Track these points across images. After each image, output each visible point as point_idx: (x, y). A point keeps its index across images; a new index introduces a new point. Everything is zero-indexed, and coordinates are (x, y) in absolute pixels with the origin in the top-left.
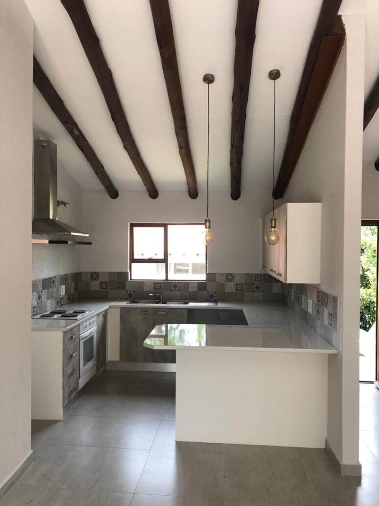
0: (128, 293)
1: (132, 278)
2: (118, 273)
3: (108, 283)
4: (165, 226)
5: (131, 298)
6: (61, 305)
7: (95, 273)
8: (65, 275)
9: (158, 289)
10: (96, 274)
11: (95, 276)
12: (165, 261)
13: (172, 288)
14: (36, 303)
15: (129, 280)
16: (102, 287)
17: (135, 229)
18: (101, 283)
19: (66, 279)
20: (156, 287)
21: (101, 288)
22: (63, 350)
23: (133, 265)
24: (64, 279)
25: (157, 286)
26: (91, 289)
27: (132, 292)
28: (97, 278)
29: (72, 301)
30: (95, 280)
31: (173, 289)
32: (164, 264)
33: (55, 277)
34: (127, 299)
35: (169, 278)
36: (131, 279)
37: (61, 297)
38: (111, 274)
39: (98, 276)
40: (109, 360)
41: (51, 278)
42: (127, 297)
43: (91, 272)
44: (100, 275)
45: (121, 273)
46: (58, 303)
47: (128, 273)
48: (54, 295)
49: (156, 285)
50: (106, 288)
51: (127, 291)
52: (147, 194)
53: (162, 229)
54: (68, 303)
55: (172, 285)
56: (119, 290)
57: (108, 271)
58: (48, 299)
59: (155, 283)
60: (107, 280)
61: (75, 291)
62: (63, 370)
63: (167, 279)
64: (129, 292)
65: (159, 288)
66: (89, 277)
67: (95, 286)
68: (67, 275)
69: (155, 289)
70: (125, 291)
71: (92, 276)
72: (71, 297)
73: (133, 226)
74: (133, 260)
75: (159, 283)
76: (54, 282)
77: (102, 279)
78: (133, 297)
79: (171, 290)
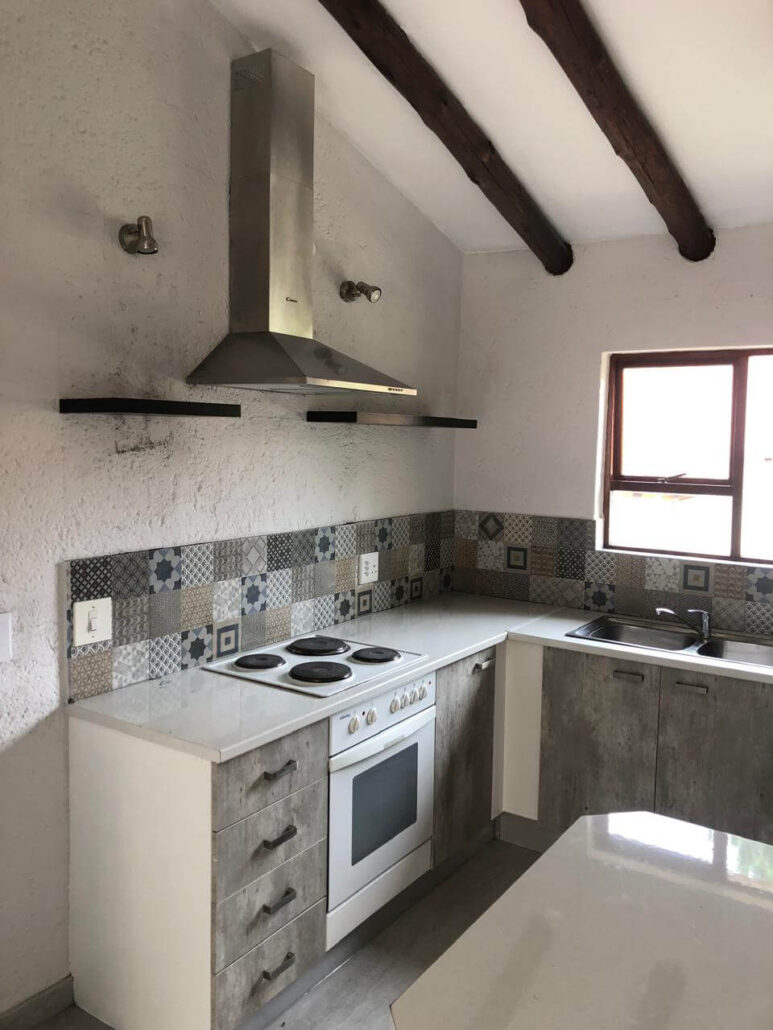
0: (591, 592)
1: (612, 541)
2: (561, 520)
3: (529, 551)
4: (737, 359)
5: (602, 608)
6: (360, 614)
7: (492, 516)
8: (383, 520)
9: (700, 589)
10: (496, 521)
11: (491, 524)
12: (731, 487)
13: (753, 590)
14: (236, 613)
15: (599, 546)
16: (512, 563)
17: (629, 375)
18: (510, 549)
19: (383, 535)
20: (691, 583)
21: (510, 566)
22: (214, 832)
23: (618, 497)
24: (376, 535)
25: (697, 578)
26: (480, 566)
27: (605, 589)
28: (498, 531)
29: (412, 599)
30: (491, 537)
31: (758, 596)
32: (728, 500)
33: (333, 529)
34: (587, 608)
35: (744, 554)
36: (606, 545)
37: (358, 590)
38: (539, 521)
39: (500, 526)
40: (505, 808)
41: (315, 532)
42: (590, 603)
43: (482, 514)
44: (506, 524)
45: (572, 521)
46: (345, 608)
47: (594, 522)
48: (331, 584)
49: (691, 572)
50: (524, 567)
51: (588, 585)
52: (672, 245)
53: (726, 371)
54: (393, 607)
55: (753, 578)
56: (563, 576)
57: (533, 512)
58: (297, 596)
59: (688, 567)
60: (526, 543)
61: (427, 569)
62: (214, 905)
63: (735, 555)
64: (594, 589)
65: (701, 584)
66: (475, 527)
67: (491, 556)
68: (390, 520)
69: (686, 586)
70: (582, 583)
71: (482, 526)
72: (406, 586)
73: (619, 363)
74: (617, 481)
75: (705, 568)
76: (325, 545)
77: (511, 536)
78: (609, 605)
79: (750, 598)
